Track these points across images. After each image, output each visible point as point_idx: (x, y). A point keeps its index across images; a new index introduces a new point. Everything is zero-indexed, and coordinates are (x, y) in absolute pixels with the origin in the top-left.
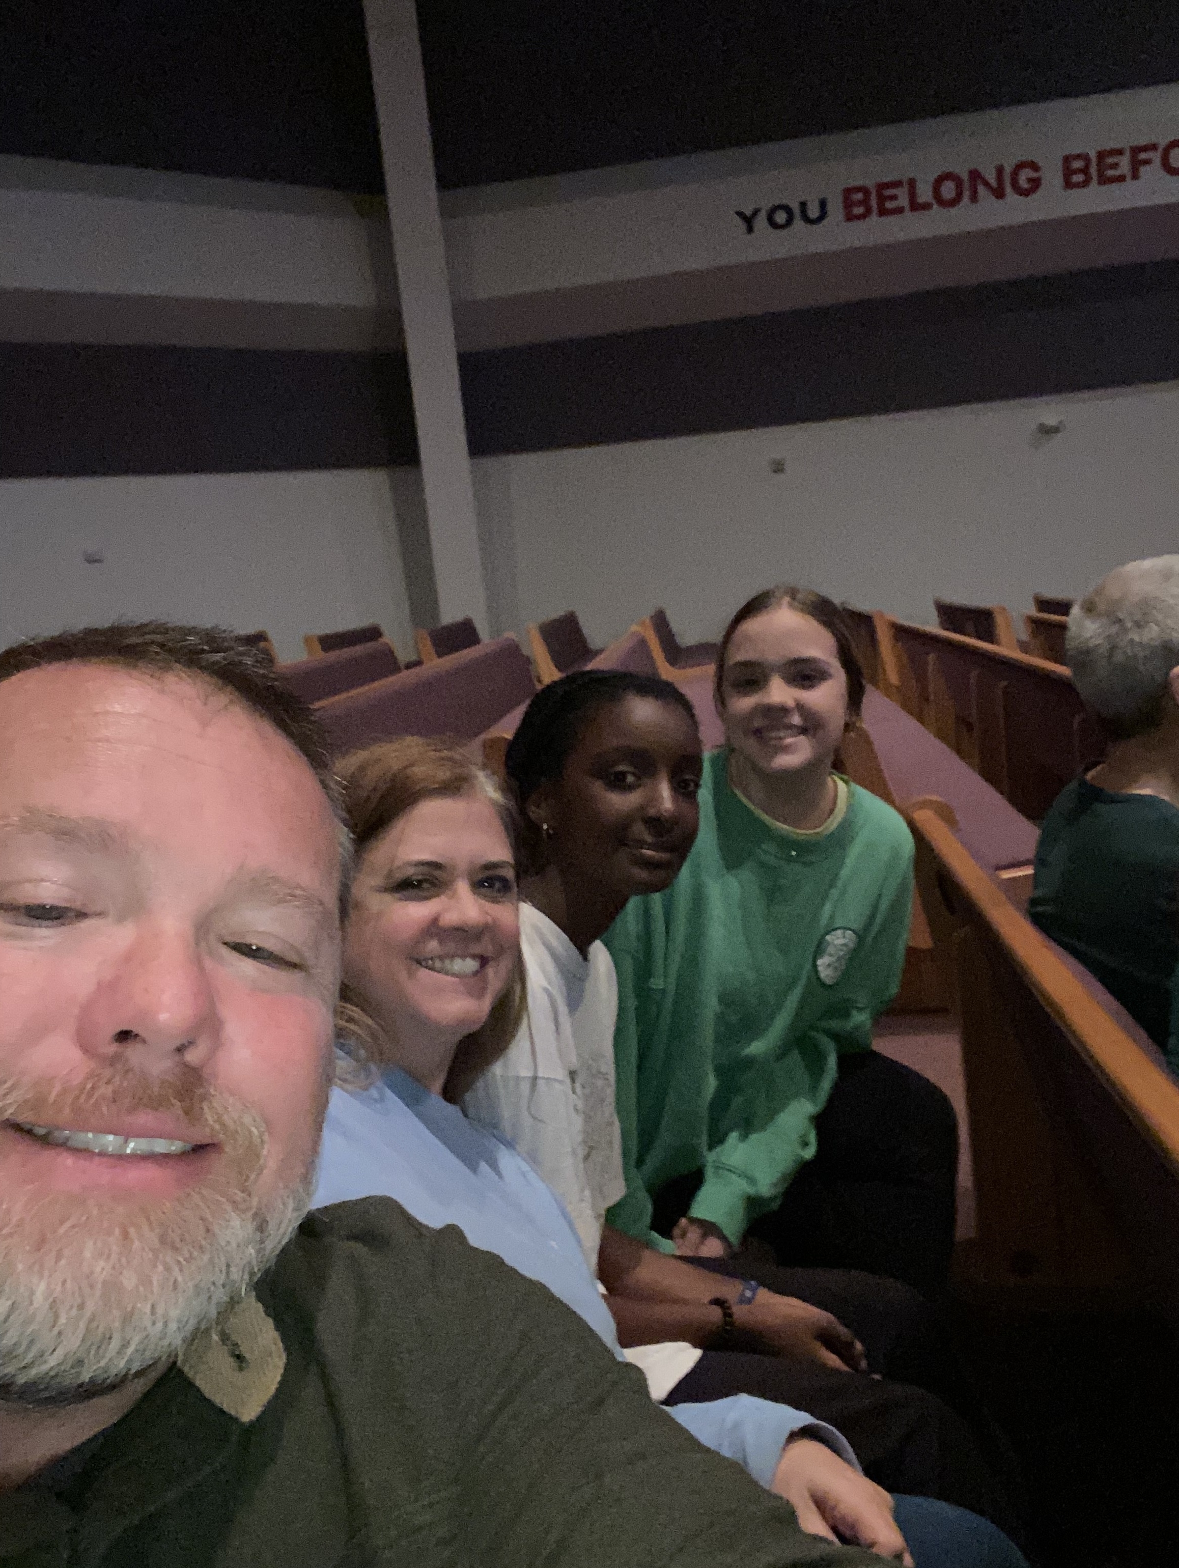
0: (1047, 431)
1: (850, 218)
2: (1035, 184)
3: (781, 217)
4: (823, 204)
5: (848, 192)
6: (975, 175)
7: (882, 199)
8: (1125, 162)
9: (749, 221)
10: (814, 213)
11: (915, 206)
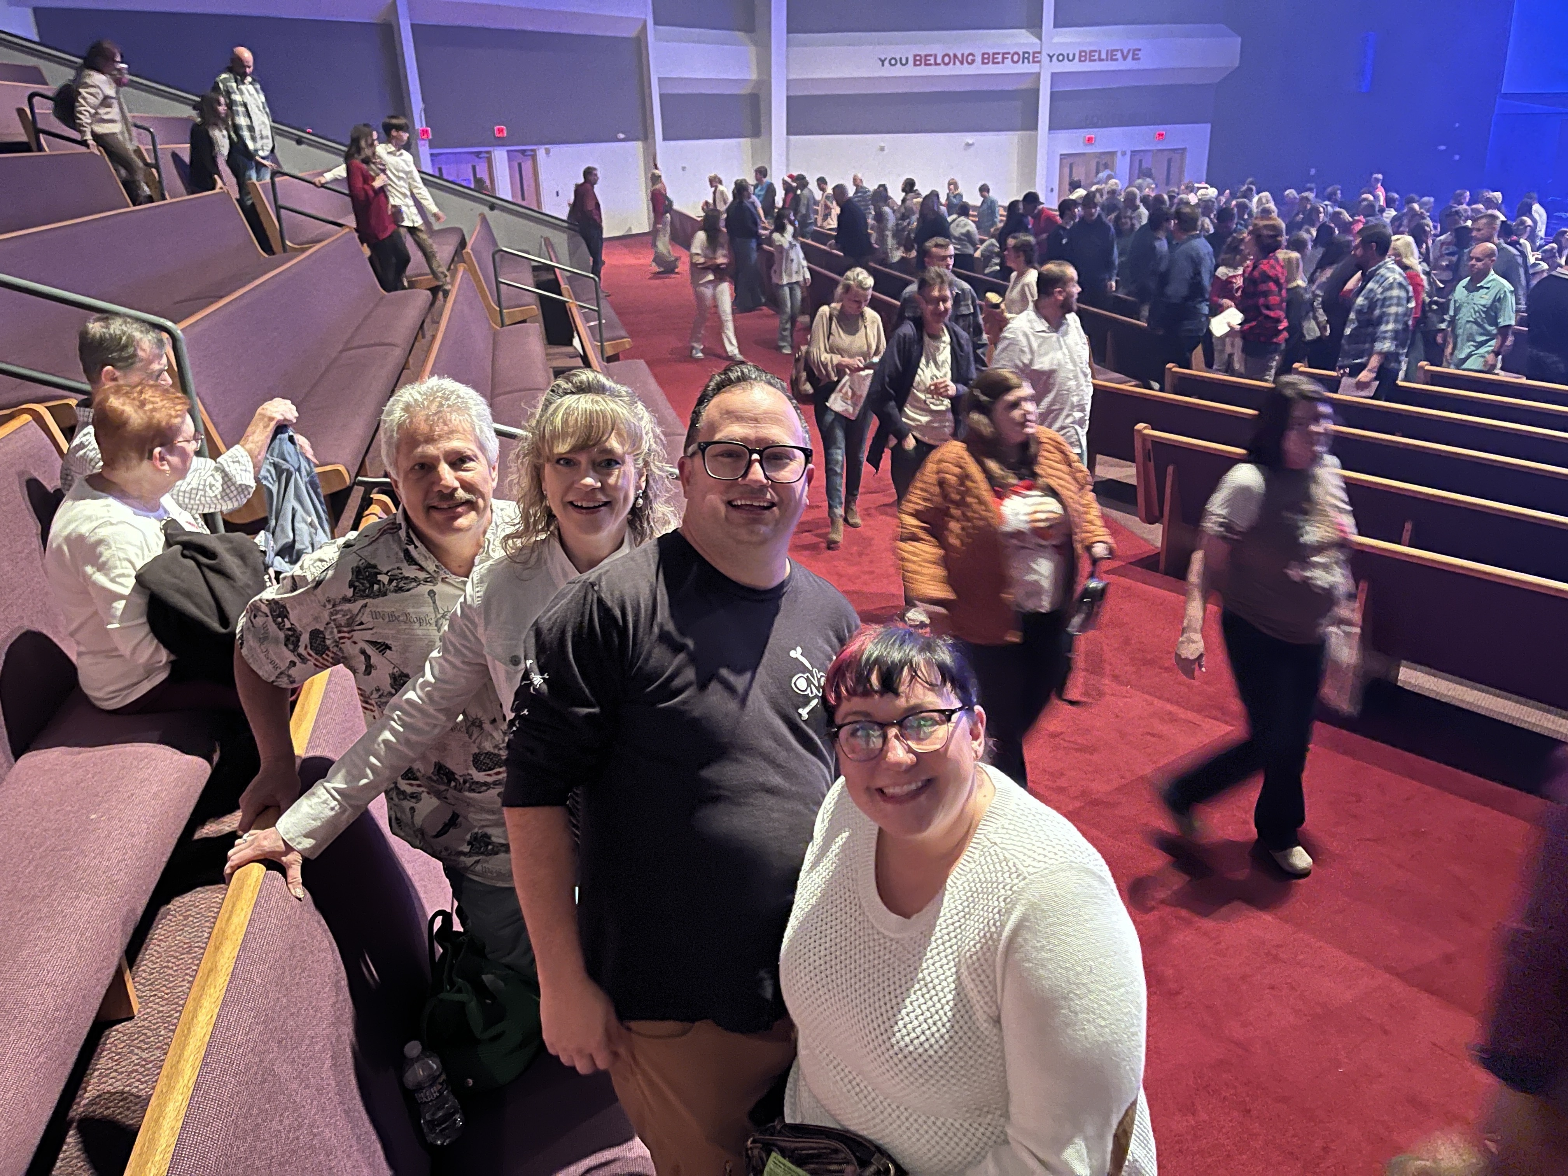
0: (969, 145)
1: (915, 65)
2: (973, 61)
3: (893, 62)
4: (907, 59)
5: (915, 56)
6: (955, 56)
7: (926, 60)
8: (1000, 56)
9: (883, 62)
10: (904, 62)
11: (936, 64)
